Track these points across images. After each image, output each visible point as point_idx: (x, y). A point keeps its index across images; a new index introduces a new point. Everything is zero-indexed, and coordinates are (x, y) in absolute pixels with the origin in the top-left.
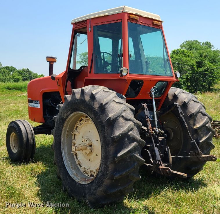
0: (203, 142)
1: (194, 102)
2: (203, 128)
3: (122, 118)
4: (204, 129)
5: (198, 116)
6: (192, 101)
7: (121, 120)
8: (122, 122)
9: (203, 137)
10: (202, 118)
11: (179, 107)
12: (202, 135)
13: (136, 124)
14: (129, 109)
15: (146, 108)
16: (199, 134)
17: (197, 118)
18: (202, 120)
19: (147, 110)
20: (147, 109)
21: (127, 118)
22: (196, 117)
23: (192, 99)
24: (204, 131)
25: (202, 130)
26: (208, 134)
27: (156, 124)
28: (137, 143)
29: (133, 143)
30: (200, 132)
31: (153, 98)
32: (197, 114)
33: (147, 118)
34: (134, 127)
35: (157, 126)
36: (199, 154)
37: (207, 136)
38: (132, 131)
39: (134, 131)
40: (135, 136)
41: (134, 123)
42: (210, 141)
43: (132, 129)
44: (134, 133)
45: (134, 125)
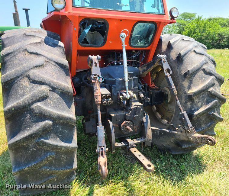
0: (199, 114)
1: (195, 53)
2: (202, 93)
3: (26, 79)
4: (204, 95)
5: (196, 76)
6: (193, 53)
7: (25, 82)
8: (25, 86)
9: (201, 106)
10: (204, 79)
11: (164, 62)
12: (199, 104)
13: (58, 89)
14: (54, 63)
15: (95, 63)
16: (195, 102)
17: (194, 79)
18: (203, 81)
19: (96, 66)
20: (98, 65)
21: (37, 79)
22: (194, 77)
23: (193, 50)
24: (204, 98)
25: (201, 96)
26: (210, 102)
27: (127, 85)
28: (50, 121)
29: (41, 121)
30: (197, 99)
31: (124, 47)
32: (195, 72)
33: (94, 78)
34: (50, 94)
35: (127, 89)
36: (189, 132)
37: (207, 105)
38: (41, 102)
39: (49, 101)
40: (47, 110)
41: (51, 89)
42: (212, 113)
43: (43, 98)
44: (47, 105)
45: (50, 90)
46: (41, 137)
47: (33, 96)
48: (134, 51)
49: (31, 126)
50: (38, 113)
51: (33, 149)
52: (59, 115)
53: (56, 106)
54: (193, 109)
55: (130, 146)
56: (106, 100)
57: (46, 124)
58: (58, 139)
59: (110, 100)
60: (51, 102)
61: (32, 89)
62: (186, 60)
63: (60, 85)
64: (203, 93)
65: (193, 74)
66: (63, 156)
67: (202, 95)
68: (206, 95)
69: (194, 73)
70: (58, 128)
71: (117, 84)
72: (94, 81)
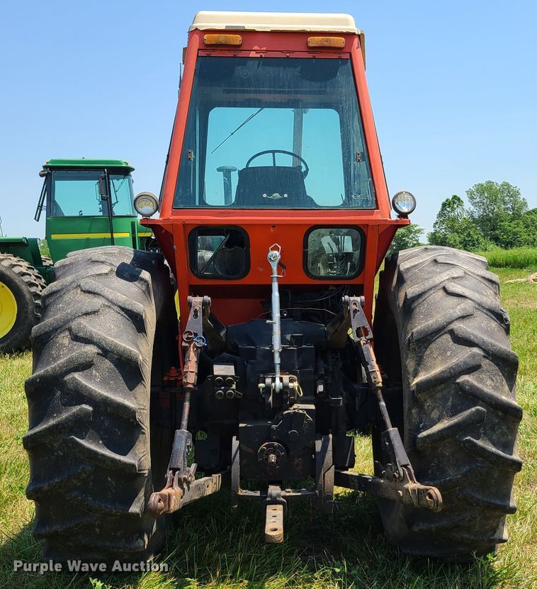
0: (429, 436)
1: (445, 294)
2: (439, 388)
3: (67, 333)
4: (445, 392)
5: (433, 346)
6: (441, 293)
7: (64, 339)
8: (61, 344)
9: (439, 420)
10: (449, 353)
11: (355, 311)
12: (435, 414)
13: (112, 352)
14: (118, 310)
15: (196, 311)
16: (425, 407)
17: (428, 352)
18: (445, 359)
19: (196, 315)
20: (200, 314)
21: (81, 334)
22: (426, 348)
23: (442, 285)
24: (445, 399)
25: (439, 395)
26: (462, 411)
27: (277, 360)
28: (90, 406)
29: (76, 405)
30: (429, 400)
31: (275, 279)
32: (429, 338)
33: (188, 338)
34: (97, 360)
35: (278, 368)
36: (397, 476)
37: (454, 418)
38: (81, 373)
39: (94, 372)
40: (86, 386)
41: (100, 351)
42: (467, 438)
43: (85, 366)
44: (90, 378)
45: (98, 354)
46: (72, 432)
47: (69, 361)
48: (331, 288)
49: (60, 412)
50: (72, 390)
51: (58, 453)
52: (105, 397)
53: (104, 382)
54: (421, 426)
55: (268, 499)
56: (223, 388)
57: (81, 410)
58: (101, 442)
59: (233, 390)
60: (98, 374)
61: (71, 350)
62: (420, 309)
63: (116, 346)
64: (443, 386)
65: (424, 343)
66: (109, 479)
67: (441, 391)
68: (452, 392)
69: (428, 340)
70: (103, 421)
71: (259, 358)
72: (187, 345)
